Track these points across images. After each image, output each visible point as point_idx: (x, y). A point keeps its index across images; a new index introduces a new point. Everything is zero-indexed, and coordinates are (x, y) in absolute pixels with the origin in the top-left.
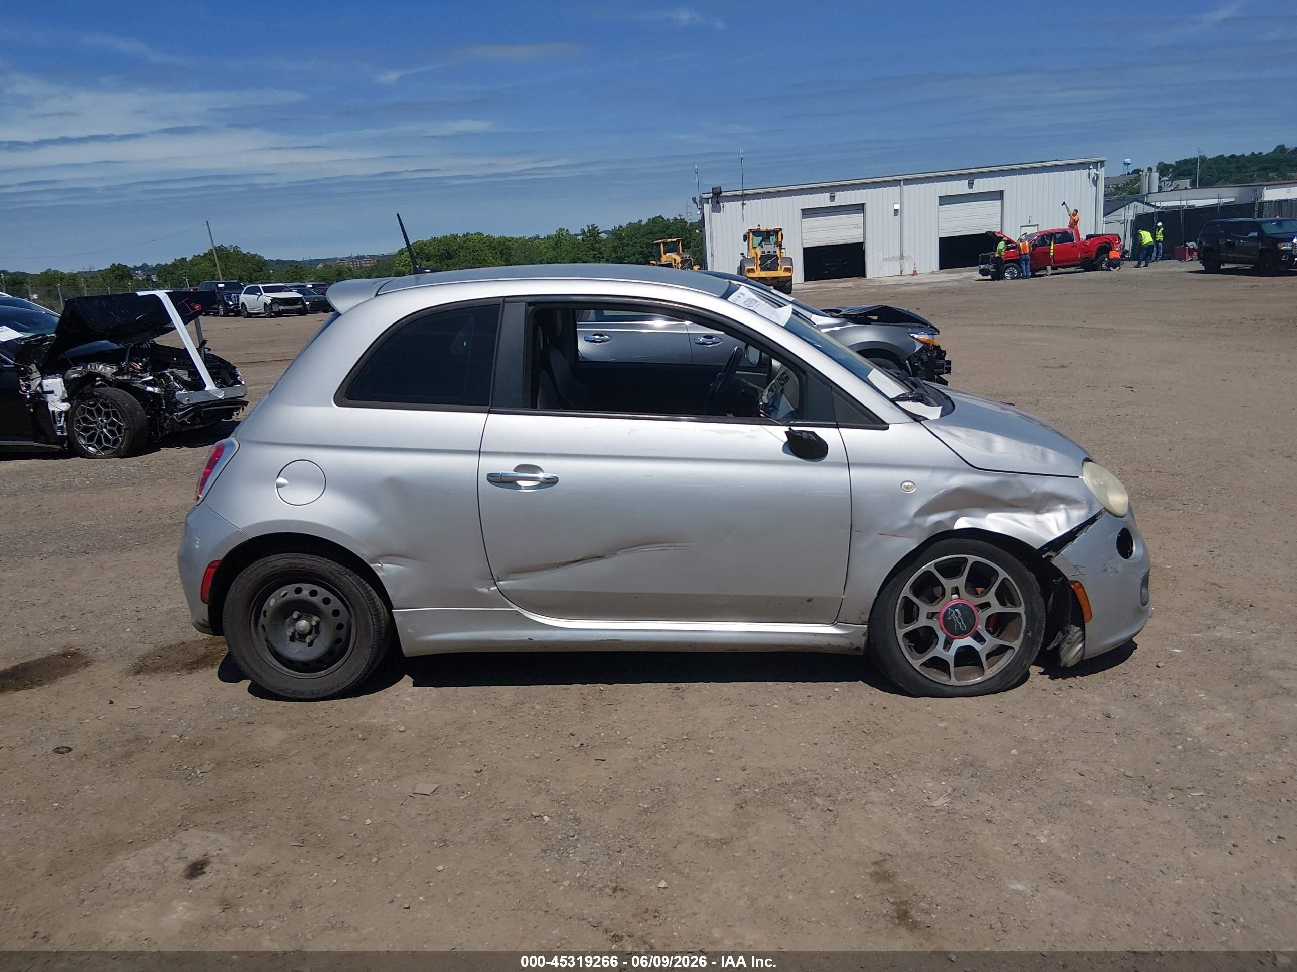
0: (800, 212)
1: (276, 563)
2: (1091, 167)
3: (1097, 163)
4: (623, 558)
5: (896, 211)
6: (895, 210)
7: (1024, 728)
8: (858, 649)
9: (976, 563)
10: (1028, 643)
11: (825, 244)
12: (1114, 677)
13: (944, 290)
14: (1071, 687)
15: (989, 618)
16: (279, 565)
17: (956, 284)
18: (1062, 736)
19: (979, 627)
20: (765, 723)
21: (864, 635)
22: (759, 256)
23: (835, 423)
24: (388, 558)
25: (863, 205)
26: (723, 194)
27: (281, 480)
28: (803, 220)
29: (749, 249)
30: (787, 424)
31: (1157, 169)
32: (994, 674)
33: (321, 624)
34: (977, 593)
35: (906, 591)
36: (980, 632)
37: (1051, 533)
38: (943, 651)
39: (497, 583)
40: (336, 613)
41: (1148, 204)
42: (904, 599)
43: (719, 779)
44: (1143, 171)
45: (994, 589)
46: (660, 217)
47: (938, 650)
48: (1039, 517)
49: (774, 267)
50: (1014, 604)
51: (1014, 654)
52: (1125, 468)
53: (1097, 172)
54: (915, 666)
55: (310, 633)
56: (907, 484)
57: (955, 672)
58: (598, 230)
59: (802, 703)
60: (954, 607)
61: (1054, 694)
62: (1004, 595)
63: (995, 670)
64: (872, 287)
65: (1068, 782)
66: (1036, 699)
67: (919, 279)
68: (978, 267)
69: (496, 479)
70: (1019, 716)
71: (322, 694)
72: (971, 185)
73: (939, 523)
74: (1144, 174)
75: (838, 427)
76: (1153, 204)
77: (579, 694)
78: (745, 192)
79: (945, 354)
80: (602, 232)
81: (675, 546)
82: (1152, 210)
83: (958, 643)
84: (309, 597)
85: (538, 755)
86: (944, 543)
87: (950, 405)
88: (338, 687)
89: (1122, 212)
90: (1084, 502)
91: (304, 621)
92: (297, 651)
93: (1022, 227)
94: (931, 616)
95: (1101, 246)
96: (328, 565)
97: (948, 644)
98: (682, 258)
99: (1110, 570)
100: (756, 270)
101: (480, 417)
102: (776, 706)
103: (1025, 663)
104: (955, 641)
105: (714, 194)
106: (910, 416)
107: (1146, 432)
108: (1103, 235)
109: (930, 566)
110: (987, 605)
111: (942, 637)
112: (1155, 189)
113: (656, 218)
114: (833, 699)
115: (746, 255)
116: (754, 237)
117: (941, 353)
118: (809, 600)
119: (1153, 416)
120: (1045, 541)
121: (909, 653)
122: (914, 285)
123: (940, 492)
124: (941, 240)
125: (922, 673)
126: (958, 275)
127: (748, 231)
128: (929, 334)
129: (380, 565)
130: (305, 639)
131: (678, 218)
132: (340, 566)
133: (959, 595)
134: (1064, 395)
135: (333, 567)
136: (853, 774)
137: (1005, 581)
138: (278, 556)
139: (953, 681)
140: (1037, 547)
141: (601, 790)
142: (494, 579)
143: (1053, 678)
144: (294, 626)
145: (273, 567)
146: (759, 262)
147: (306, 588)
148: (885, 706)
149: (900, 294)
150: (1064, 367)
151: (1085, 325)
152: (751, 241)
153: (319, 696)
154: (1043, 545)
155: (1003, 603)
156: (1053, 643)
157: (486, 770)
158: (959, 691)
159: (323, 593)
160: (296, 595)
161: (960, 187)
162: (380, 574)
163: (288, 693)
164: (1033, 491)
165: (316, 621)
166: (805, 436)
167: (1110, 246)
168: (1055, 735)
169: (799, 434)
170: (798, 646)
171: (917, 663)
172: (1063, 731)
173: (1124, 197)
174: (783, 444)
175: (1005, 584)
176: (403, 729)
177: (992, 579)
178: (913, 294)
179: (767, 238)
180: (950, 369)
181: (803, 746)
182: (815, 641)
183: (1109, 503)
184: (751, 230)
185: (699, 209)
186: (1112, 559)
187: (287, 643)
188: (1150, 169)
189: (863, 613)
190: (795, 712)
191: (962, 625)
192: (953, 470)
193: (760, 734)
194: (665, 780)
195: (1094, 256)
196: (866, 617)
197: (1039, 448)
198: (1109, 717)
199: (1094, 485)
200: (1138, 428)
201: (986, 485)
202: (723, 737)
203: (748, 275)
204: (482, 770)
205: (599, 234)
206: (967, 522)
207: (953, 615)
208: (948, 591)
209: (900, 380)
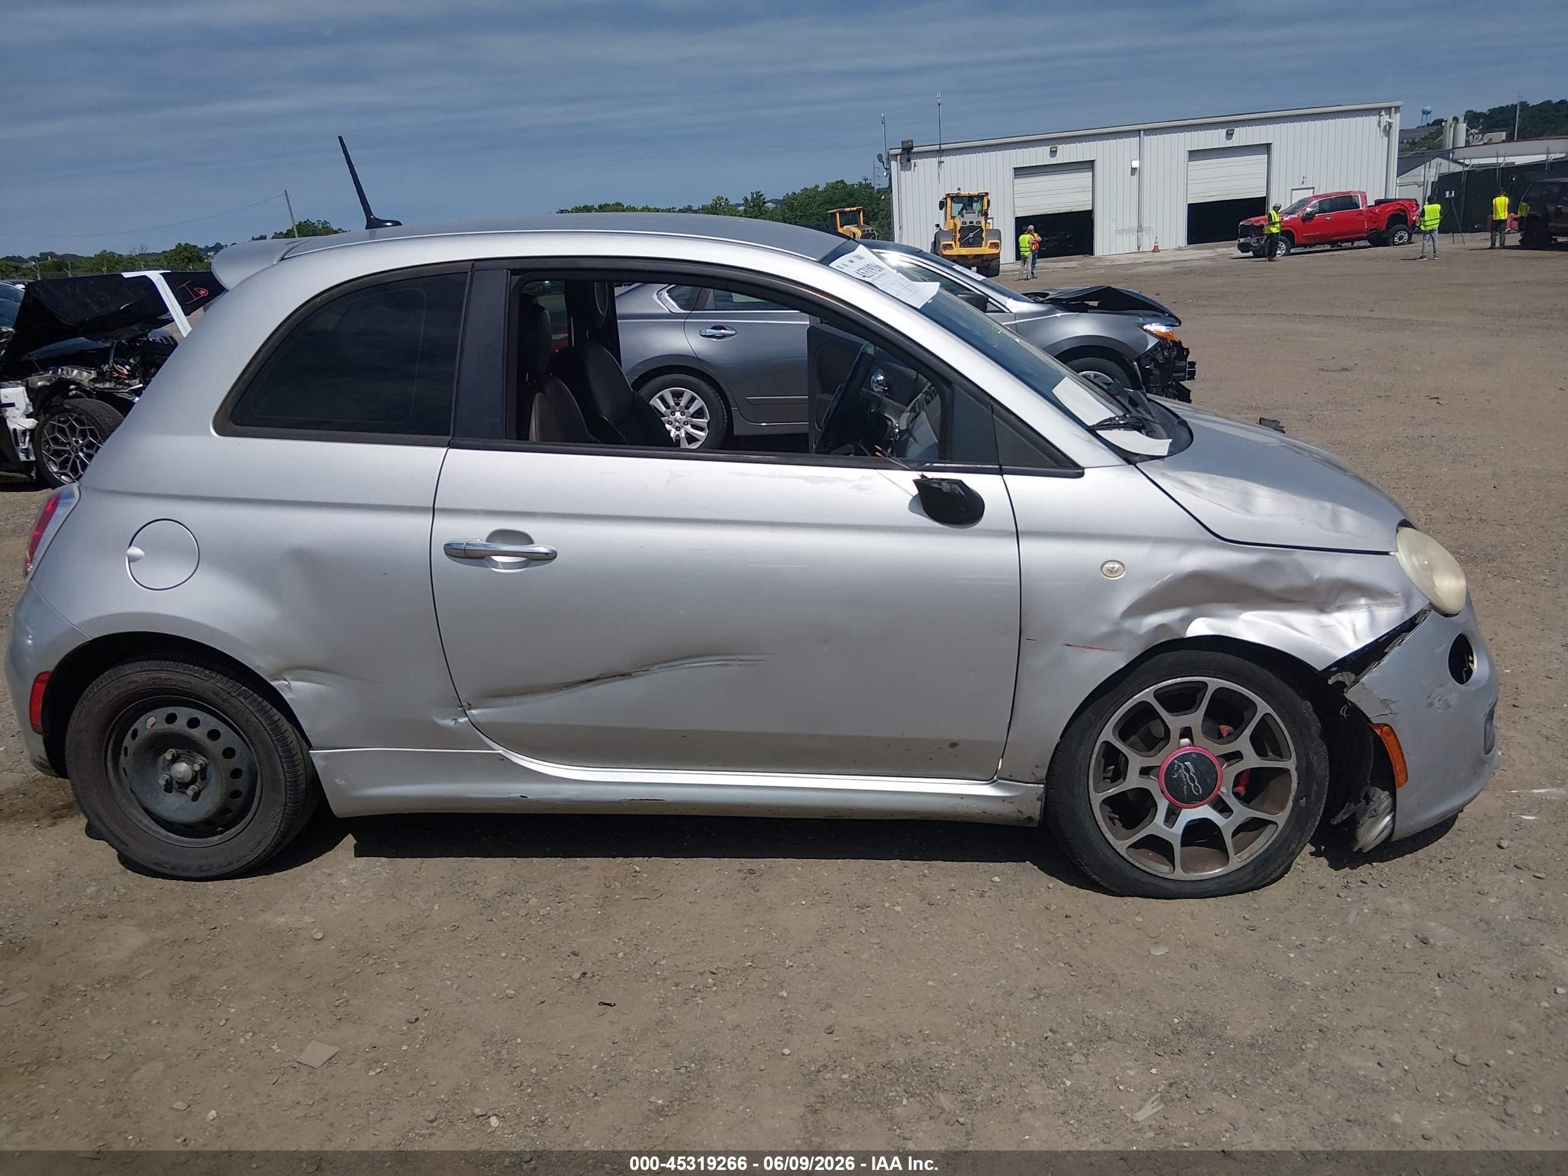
0: (1012, 172)
1: (134, 678)
2: (1383, 113)
3: (1390, 108)
4: (660, 677)
5: (1134, 170)
6: (1132, 168)
7: (1289, 961)
8: (1030, 819)
9: (1220, 691)
10: (1298, 818)
11: (1044, 213)
12: (1432, 865)
13: (1192, 271)
14: (1366, 883)
15: (1239, 776)
16: (138, 680)
17: (1208, 262)
18: (1351, 978)
19: (1223, 789)
20: (877, 940)
21: (1038, 799)
22: (958, 228)
23: (997, 467)
24: (297, 671)
25: (1093, 162)
26: (915, 150)
27: (135, 551)
28: (1016, 181)
29: (946, 220)
30: (919, 468)
31: (1465, 119)
32: (1244, 863)
33: (209, 768)
34: (1220, 736)
35: (1108, 734)
36: (1224, 797)
37: (1343, 644)
38: (1165, 827)
39: (467, 712)
40: (229, 753)
41: (1455, 161)
42: (1104, 746)
43: (787, 1051)
44: (1446, 121)
45: (1248, 732)
46: (842, 181)
47: (1157, 825)
48: (1325, 619)
49: (977, 242)
50: (1280, 755)
51: (1276, 835)
52: (1434, 514)
53: (1390, 121)
54: (1118, 850)
55: (193, 781)
56: (1111, 565)
57: (1182, 858)
58: (764, 199)
59: (940, 902)
60: (1183, 758)
61: (1338, 896)
62: (1264, 741)
63: (1246, 856)
64: (1101, 267)
65: (1361, 1073)
66: (1309, 905)
67: (1161, 257)
68: (1237, 242)
69: (458, 552)
70: (1281, 938)
71: (214, 872)
72: (1229, 135)
73: (1162, 627)
74: (1448, 125)
75: (1001, 472)
76: (1462, 161)
77: (602, 878)
78: (943, 147)
79: (1188, 353)
80: (768, 202)
81: (741, 660)
82: (1459, 169)
83: (1189, 814)
84: (187, 729)
85: (513, 992)
86: (1171, 656)
87: (1185, 435)
88: (238, 861)
89: (1420, 171)
90: (1400, 594)
91: (185, 765)
92: (175, 806)
93: (1293, 190)
94: (1145, 772)
95: (1393, 215)
96: (213, 681)
97: (1172, 816)
98: (864, 231)
99: (1437, 704)
100: (954, 246)
101: (435, 454)
102: (898, 908)
103: (1293, 846)
104: (1183, 810)
105: (903, 149)
106: (1119, 455)
107: (1460, 461)
108: (1395, 200)
109: (1146, 695)
110: (1237, 756)
111: (1163, 805)
112: (1462, 142)
113: (838, 182)
114: (989, 897)
115: (942, 227)
116: (953, 204)
117: (1181, 351)
118: (953, 745)
119: (1469, 439)
120: (1335, 657)
121: (1108, 827)
122: (1154, 264)
123: (1164, 579)
124: (1190, 206)
125: (1130, 860)
126: (1210, 251)
127: (944, 196)
128: (1166, 326)
129: (287, 683)
130: (187, 789)
131: (864, 182)
132: (231, 683)
133: (1192, 740)
134: (1347, 408)
135: (219, 684)
136: (1006, 1047)
137: (1267, 718)
138: (136, 666)
139: (1179, 874)
140: (1320, 667)
141: (595, 1067)
142: (462, 706)
143: (1336, 865)
144: (169, 769)
145: (130, 683)
146: (958, 236)
147: (184, 714)
148: (1068, 914)
149: (1137, 275)
150: (1346, 370)
151: (1374, 315)
152: (949, 209)
153: (210, 874)
154: (1332, 663)
155: (1261, 752)
156: (1341, 814)
157: (425, 1019)
158: (1187, 888)
159: (209, 722)
160: (167, 726)
161: (1215, 138)
162: (287, 696)
163: (167, 868)
164: (1317, 576)
165: (201, 765)
166: (946, 487)
167: (1406, 215)
168: (1340, 976)
169: (936, 485)
170: (936, 813)
171: (1123, 845)
172: (1352, 969)
173: (1423, 153)
174: (911, 498)
175: (1264, 720)
176: (319, 936)
177: (1245, 713)
178: (1154, 276)
179: (969, 205)
180: (1195, 374)
181: (931, 986)
182: (961, 807)
183: (1435, 593)
184: (949, 194)
185: (886, 169)
186: (1442, 686)
187: (161, 796)
188: (1456, 119)
189: (1037, 767)
190: (926, 919)
191: (1197, 788)
192: (1187, 543)
193: (867, 961)
194: (702, 1049)
195: (1384, 227)
196: (1043, 773)
197: (1328, 505)
198: (1425, 942)
199: (1414, 566)
200: (1450, 455)
201: (1242, 568)
202: (807, 966)
203: (945, 253)
204: (417, 1019)
205: (765, 203)
206: (1209, 626)
207: (1182, 771)
208: (1175, 733)
209: (1110, 394)
